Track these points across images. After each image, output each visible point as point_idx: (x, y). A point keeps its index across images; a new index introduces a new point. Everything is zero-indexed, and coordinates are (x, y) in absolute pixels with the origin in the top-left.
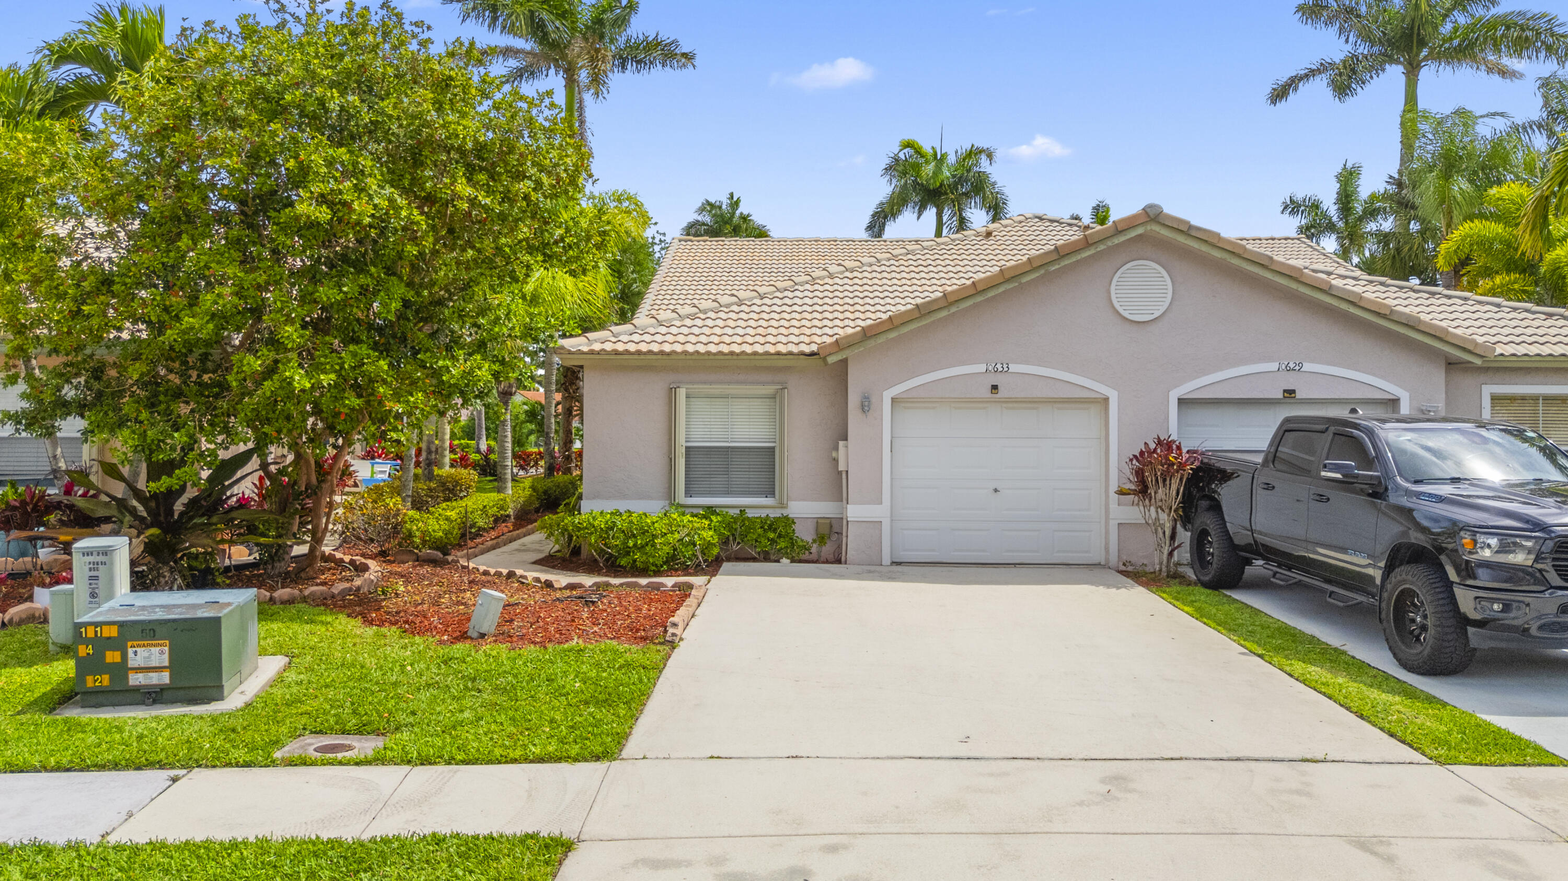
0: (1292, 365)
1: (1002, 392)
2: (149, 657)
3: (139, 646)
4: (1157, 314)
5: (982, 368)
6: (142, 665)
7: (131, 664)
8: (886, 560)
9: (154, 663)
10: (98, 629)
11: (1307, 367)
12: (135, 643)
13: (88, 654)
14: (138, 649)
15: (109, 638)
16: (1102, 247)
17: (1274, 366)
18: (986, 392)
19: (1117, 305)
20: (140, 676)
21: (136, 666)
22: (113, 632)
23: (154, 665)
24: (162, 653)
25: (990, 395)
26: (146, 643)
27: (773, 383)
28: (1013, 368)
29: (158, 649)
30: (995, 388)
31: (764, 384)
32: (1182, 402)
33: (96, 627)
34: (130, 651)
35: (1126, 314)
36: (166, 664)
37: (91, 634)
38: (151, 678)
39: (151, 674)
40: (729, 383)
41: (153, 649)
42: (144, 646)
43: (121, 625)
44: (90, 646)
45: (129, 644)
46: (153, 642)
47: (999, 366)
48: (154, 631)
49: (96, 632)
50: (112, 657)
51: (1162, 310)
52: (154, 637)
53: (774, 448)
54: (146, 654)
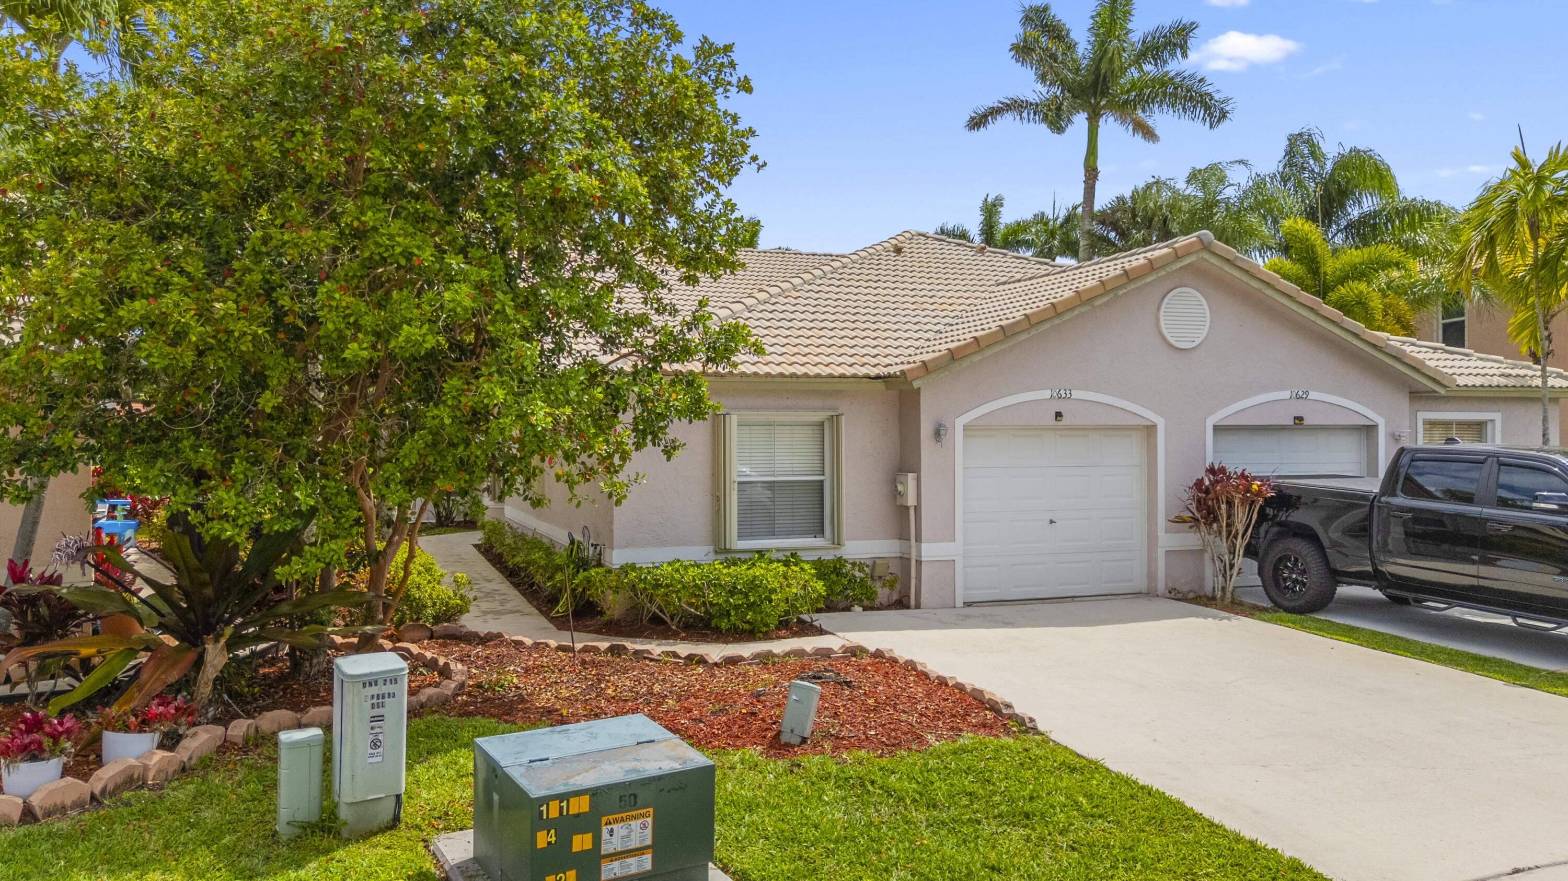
0: (1300, 393)
1: (1065, 421)
2: (628, 836)
3: (616, 821)
4: (1198, 342)
5: (1047, 394)
6: (619, 849)
7: (606, 849)
8: (959, 603)
9: (634, 844)
10: (564, 804)
11: (1313, 395)
12: (611, 817)
13: (549, 843)
14: (615, 827)
15: (577, 816)
16: (1162, 273)
17: (1286, 394)
18: (1050, 420)
19: (1165, 331)
20: (616, 864)
21: (612, 851)
22: (581, 805)
23: (633, 847)
24: (644, 827)
25: (1053, 422)
26: (624, 815)
27: (824, 409)
28: (1076, 394)
29: (639, 822)
30: (1058, 415)
31: (815, 410)
32: (1217, 429)
33: (561, 802)
34: (605, 830)
35: (1172, 341)
36: (649, 842)
37: (554, 814)
38: (629, 866)
39: (629, 860)
40: (777, 409)
41: (633, 823)
42: (622, 820)
43: (595, 793)
44: (553, 831)
45: (604, 820)
46: (634, 813)
47: (1062, 392)
48: (635, 796)
49: (561, 808)
50: (581, 842)
51: (1202, 337)
52: (635, 806)
53: (822, 481)
54: (624, 832)
